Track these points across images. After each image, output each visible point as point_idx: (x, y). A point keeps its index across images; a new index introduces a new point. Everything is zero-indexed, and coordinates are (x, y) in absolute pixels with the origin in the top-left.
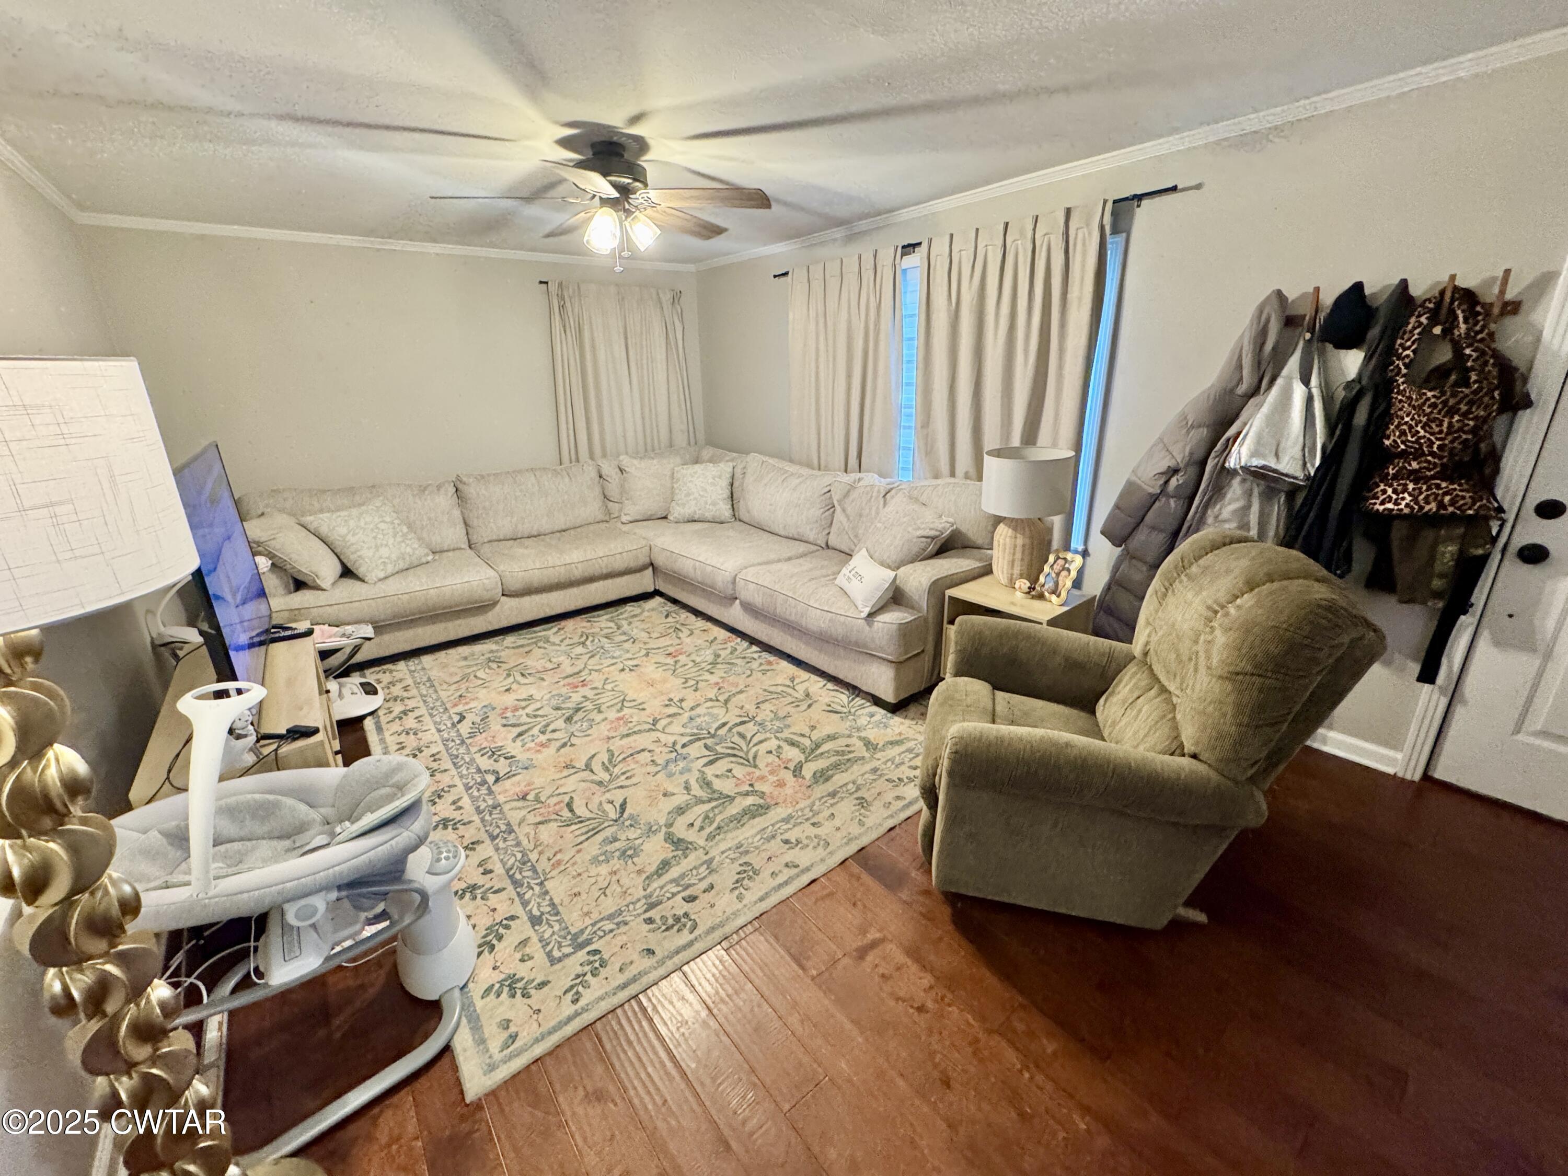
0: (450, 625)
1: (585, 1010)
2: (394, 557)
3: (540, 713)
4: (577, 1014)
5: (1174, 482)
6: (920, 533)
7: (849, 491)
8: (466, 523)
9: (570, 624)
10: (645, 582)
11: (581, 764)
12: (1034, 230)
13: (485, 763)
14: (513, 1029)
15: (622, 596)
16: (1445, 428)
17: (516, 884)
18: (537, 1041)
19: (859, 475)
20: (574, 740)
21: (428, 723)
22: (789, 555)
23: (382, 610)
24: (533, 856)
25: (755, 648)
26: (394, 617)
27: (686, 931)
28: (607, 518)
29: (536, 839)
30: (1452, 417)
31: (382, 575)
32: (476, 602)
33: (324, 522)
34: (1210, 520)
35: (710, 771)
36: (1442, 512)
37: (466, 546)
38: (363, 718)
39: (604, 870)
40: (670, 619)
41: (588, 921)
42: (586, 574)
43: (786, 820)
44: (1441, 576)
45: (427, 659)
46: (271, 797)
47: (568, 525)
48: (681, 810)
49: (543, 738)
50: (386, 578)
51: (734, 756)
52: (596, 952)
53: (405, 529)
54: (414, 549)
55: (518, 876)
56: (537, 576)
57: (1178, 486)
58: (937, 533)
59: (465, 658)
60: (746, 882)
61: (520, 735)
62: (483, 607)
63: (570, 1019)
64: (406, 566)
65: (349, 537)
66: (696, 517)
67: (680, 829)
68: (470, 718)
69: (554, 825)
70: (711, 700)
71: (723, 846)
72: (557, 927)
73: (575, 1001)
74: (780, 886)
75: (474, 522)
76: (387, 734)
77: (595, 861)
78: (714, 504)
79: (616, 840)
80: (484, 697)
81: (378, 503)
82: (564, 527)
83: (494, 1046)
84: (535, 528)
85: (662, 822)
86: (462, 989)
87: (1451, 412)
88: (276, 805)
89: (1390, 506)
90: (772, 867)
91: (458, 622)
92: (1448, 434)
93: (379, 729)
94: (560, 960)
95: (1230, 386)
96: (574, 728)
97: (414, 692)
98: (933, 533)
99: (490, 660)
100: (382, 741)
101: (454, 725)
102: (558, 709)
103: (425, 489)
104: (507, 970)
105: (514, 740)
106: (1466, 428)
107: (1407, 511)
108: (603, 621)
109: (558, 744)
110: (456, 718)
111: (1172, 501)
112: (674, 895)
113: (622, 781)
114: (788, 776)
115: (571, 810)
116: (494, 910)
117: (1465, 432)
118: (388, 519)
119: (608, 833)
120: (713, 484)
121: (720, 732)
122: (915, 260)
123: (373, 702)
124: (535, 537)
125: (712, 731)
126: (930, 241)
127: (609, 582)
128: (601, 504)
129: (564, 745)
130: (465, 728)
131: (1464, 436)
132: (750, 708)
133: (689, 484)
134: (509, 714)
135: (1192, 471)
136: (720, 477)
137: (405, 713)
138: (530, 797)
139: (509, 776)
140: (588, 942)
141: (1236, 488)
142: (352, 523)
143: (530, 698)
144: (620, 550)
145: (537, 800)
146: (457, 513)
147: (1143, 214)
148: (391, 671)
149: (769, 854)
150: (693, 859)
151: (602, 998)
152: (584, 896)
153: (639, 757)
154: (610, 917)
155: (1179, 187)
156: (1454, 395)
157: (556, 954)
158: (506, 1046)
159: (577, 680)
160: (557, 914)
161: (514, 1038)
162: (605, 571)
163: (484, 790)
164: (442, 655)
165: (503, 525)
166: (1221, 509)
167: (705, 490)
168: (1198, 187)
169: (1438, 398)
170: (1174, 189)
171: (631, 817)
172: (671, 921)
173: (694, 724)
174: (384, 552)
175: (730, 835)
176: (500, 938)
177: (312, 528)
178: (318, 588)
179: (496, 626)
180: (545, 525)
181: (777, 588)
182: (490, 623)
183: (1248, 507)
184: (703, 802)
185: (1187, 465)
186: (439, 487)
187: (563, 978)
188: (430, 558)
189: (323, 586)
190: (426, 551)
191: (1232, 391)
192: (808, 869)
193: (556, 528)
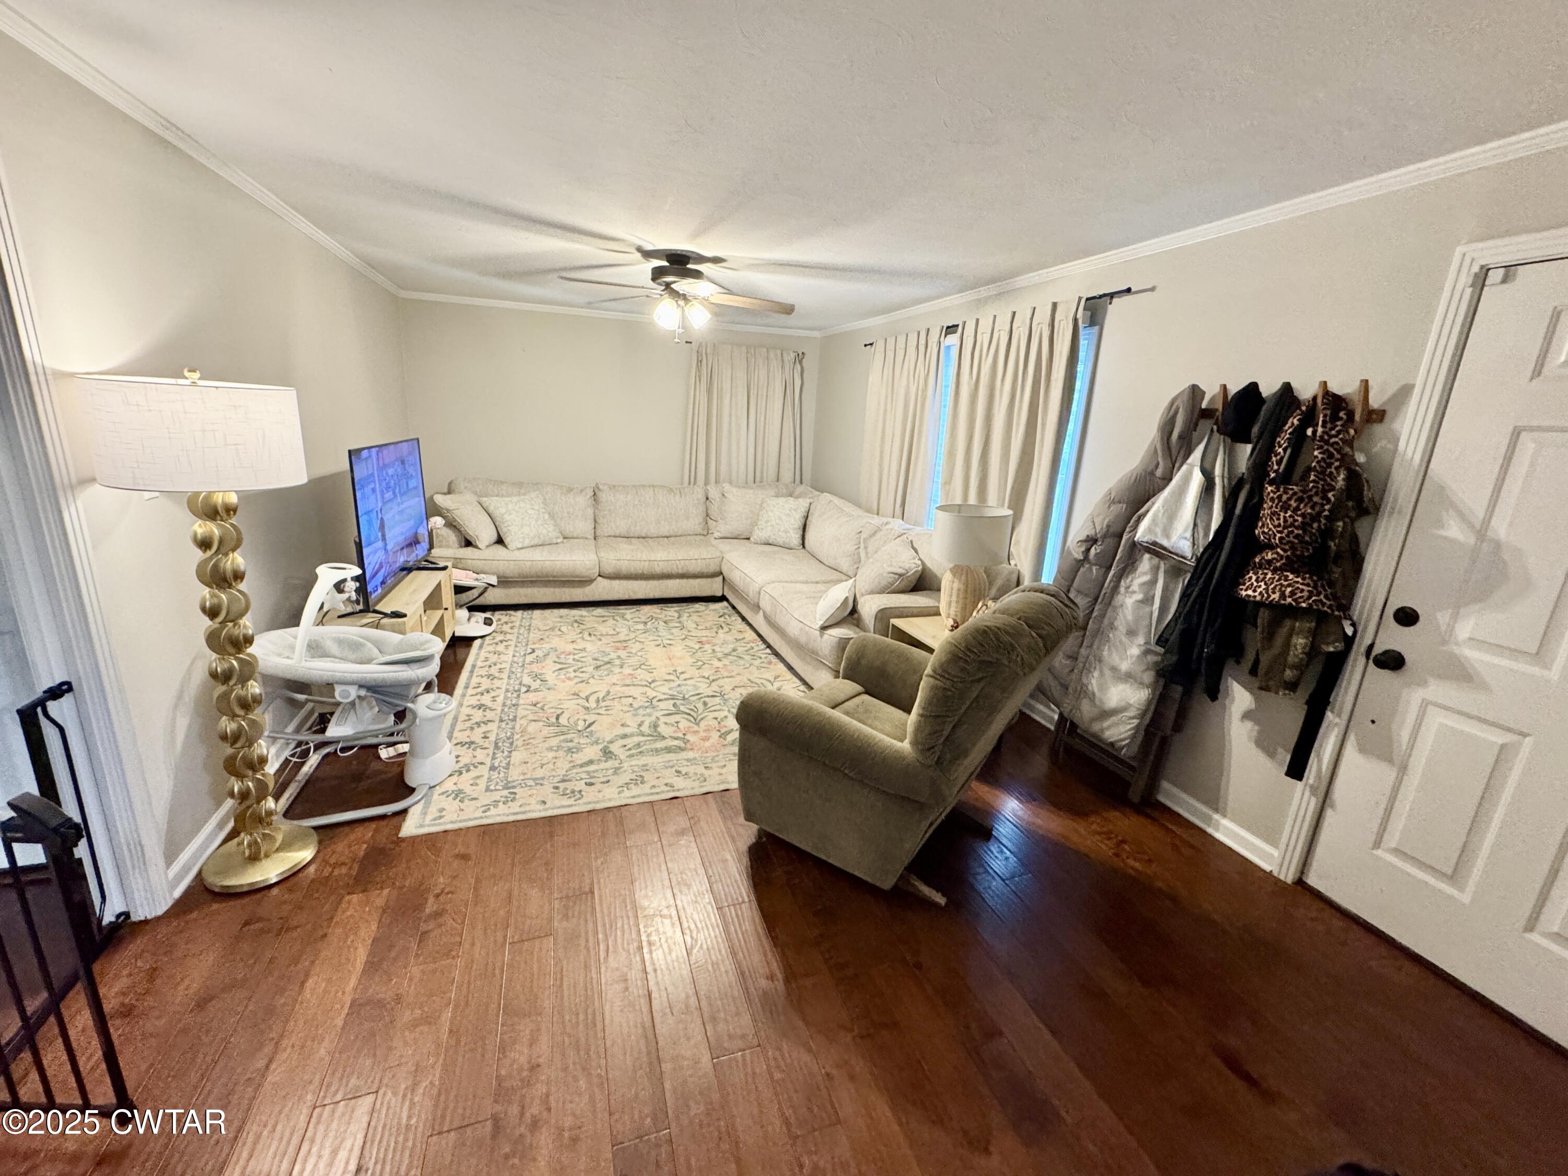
0: (557, 590)
1: (486, 817)
2: (532, 535)
3: (583, 660)
4: (481, 818)
5: (1093, 551)
6: (890, 569)
7: (875, 532)
8: (595, 521)
9: (646, 609)
10: (714, 587)
11: (583, 695)
12: (1032, 319)
13: (527, 680)
14: (443, 813)
15: (694, 595)
16: (1282, 521)
17: (497, 746)
18: (452, 822)
19: (890, 520)
20: (591, 681)
21: (511, 652)
22: (818, 579)
23: (510, 569)
24: (516, 737)
25: (768, 651)
26: (519, 577)
27: (573, 799)
28: (705, 533)
29: (525, 728)
30: (1286, 513)
31: (520, 546)
32: (577, 576)
33: (492, 503)
34: (1122, 590)
35: (663, 719)
36: (1283, 602)
37: (592, 537)
38: (473, 639)
39: (551, 755)
40: (722, 619)
41: (522, 777)
42: (665, 571)
43: (688, 760)
44: (1293, 667)
45: (537, 613)
46: (362, 640)
47: (671, 533)
48: (625, 736)
49: (572, 675)
50: (522, 548)
51: (689, 714)
52: (515, 793)
53: (547, 516)
54: (549, 531)
55: (500, 744)
56: (626, 566)
57: (1096, 554)
58: (904, 572)
59: (561, 617)
60: (632, 786)
61: (560, 669)
62: (585, 582)
63: (476, 819)
64: (540, 543)
65: (505, 516)
66: (770, 542)
67: (614, 748)
68: (538, 653)
69: (542, 723)
70: (704, 677)
71: (634, 763)
72: (502, 775)
73: (484, 812)
74: (652, 794)
75: (600, 520)
76: (483, 650)
77: (550, 749)
78: (786, 532)
79: (571, 741)
80: (556, 642)
81: (533, 495)
82: (667, 534)
83: (429, 818)
84: (645, 531)
85: (607, 739)
86: (431, 788)
87: (1285, 508)
88: (362, 645)
89: (1250, 592)
90: (656, 782)
91: (564, 589)
92: (1285, 528)
93: (481, 647)
94: (492, 791)
95: (1150, 469)
96: (596, 673)
97: (516, 630)
98: (900, 571)
99: (576, 621)
100: (478, 654)
101: (525, 655)
102: (596, 659)
103: (572, 490)
104: (460, 786)
105: (554, 672)
106: (1296, 524)
107: (1258, 598)
108: (672, 611)
109: (580, 680)
110: (529, 651)
111: (1094, 568)
112: (581, 779)
113: (602, 711)
114: (715, 735)
115: (557, 718)
116: (475, 757)
117: (1297, 528)
118: (536, 507)
119: (569, 737)
120: (788, 515)
121: (693, 698)
122: (953, 339)
123: (487, 630)
124: (643, 538)
125: (686, 696)
126: (965, 323)
127: (685, 581)
128: (701, 520)
129: (582, 682)
130: (529, 658)
131: (1296, 531)
132: (727, 688)
133: (770, 513)
134: (563, 656)
135: (1110, 541)
136: (795, 510)
137: (501, 642)
138: (539, 706)
139: (536, 690)
140: (514, 787)
141: (1146, 563)
142: (510, 506)
143: (584, 650)
144: (696, 557)
145: (542, 709)
146: (590, 511)
147: (1116, 309)
148: (511, 615)
149: (660, 775)
150: (610, 764)
151: (499, 815)
152: (529, 765)
153: (623, 700)
154: (534, 780)
155: (1133, 290)
156: (1286, 493)
157: (492, 787)
158: (435, 819)
159: (623, 644)
160: (508, 769)
161: (441, 817)
162: (680, 571)
163: (515, 695)
164: (547, 612)
165: (620, 525)
166: (1132, 581)
167: (780, 519)
168: (1153, 289)
169: (1275, 493)
170: (1129, 290)
171: (591, 732)
172: (568, 792)
173: (679, 689)
174: (526, 530)
175: (644, 758)
176: (468, 771)
177: (485, 506)
178: (476, 547)
179: (591, 599)
180: (653, 530)
181: (780, 600)
182: (587, 595)
183: (1154, 582)
184: (643, 735)
185: (1105, 536)
186: (582, 491)
187: (486, 799)
188: (559, 541)
189: (480, 546)
190: (559, 535)
191: (1152, 473)
192: (678, 790)
193: (661, 534)
